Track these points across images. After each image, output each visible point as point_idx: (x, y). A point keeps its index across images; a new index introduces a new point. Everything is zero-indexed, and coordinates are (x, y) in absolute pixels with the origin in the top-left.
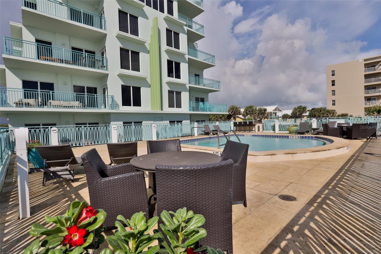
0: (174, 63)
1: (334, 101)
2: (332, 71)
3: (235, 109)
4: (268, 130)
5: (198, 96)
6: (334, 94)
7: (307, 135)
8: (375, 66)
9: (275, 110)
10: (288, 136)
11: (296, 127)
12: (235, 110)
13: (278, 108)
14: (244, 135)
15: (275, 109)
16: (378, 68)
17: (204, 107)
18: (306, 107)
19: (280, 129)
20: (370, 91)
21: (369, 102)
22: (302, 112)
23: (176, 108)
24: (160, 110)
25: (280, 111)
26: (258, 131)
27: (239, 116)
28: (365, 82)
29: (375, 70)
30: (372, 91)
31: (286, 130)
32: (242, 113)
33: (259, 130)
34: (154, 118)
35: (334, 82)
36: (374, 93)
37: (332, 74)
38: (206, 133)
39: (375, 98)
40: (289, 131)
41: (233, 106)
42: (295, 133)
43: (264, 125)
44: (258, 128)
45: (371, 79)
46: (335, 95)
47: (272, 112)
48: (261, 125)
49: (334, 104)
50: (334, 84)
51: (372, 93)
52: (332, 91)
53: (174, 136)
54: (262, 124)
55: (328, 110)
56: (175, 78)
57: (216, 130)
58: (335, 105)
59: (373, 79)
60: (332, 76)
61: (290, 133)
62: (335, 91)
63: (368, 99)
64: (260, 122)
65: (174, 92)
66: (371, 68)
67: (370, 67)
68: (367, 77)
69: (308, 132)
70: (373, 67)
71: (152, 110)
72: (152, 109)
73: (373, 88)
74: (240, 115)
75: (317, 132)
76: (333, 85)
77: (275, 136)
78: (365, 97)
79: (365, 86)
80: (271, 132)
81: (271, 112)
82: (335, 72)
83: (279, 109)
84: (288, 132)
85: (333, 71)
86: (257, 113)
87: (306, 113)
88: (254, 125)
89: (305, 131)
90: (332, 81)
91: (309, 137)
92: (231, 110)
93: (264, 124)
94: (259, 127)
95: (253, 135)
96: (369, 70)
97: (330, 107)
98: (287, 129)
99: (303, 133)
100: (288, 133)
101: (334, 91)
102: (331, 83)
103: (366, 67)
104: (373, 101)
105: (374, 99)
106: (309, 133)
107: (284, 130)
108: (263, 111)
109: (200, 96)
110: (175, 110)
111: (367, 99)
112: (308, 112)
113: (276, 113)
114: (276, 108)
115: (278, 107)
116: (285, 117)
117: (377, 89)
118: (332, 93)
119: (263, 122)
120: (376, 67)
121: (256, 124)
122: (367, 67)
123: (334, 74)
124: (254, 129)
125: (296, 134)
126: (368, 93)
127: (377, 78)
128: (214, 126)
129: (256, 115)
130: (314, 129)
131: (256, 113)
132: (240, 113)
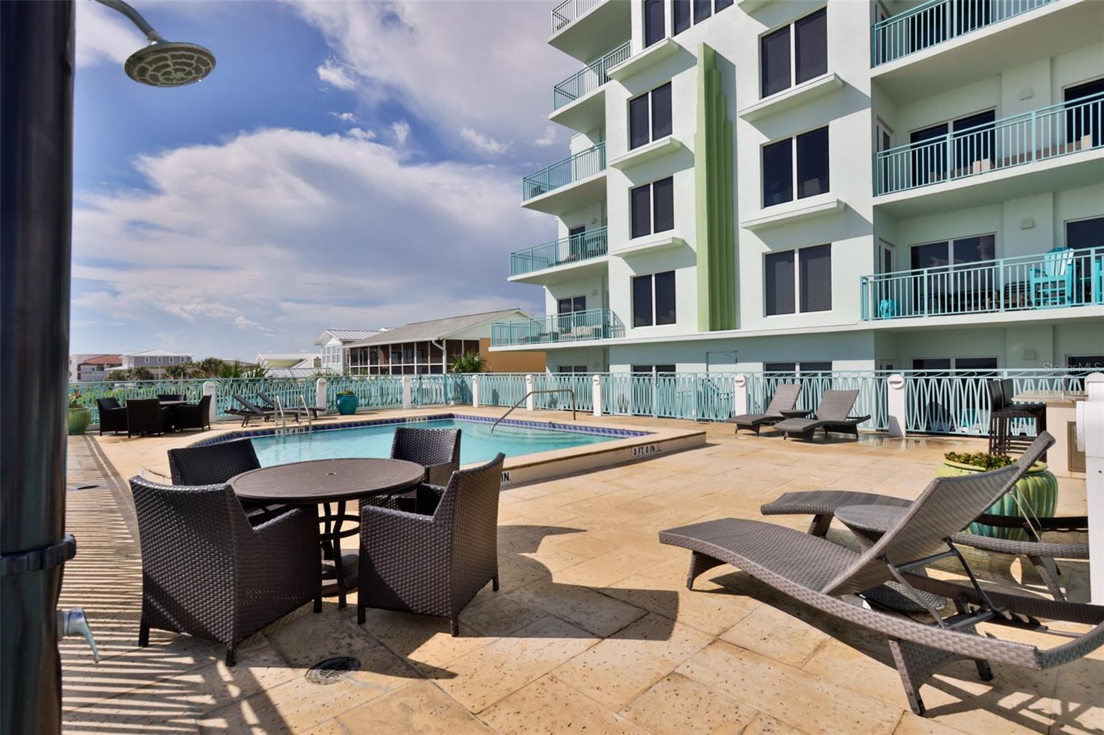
0: (794, 143)
34: (707, 353)
56: (799, 198)
65: (794, 252)
110: (795, 323)
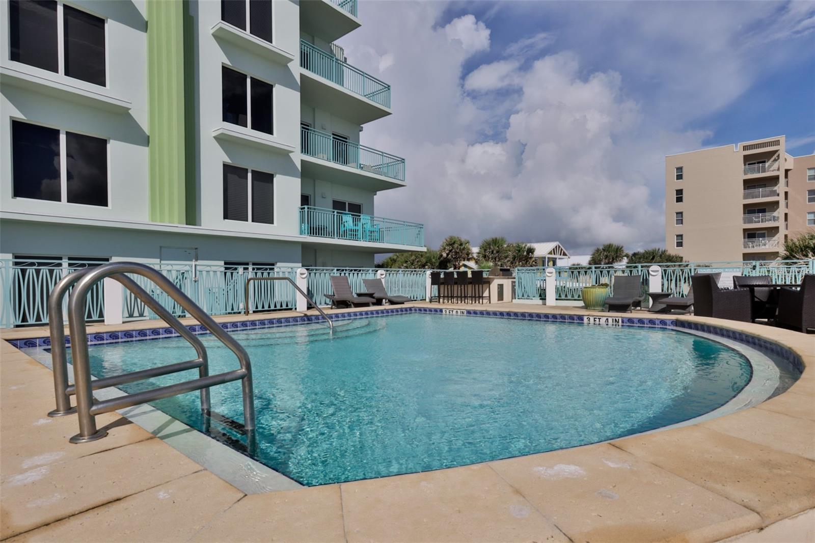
0: (249, 81)
1: (680, 236)
2: (677, 169)
3: (456, 246)
4: (526, 296)
5: (340, 198)
6: (680, 221)
7: (635, 314)
8: (764, 162)
9: (553, 251)
10: (581, 318)
11: (603, 290)
12: (457, 248)
13: (559, 247)
14: (441, 311)
15: (554, 249)
16: (770, 166)
17: (354, 228)
18: (622, 247)
19: (560, 296)
20: (754, 217)
21: (753, 242)
22: (613, 259)
23: (253, 221)
24: (180, 223)
25: (565, 254)
26: (499, 300)
27: (466, 263)
28: (745, 197)
29: (764, 171)
30: (759, 217)
31: (576, 297)
32: (475, 256)
33: (501, 297)
34: (161, 247)
35: (682, 194)
36: (762, 222)
37: (677, 175)
38: (337, 302)
39: (764, 234)
40: (584, 300)
41: (451, 238)
42: (600, 306)
43: (514, 282)
44: (499, 292)
45: (756, 190)
46: (682, 224)
47: (545, 258)
48: (507, 283)
49: (680, 244)
50: (682, 197)
51: (759, 222)
52: (677, 213)
53: (229, 310)
54: (510, 280)
55: (669, 256)
56: (252, 128)
57: (370, 292)
58: (682, 246)
59: (761, 189)
60: (677, 179)
61: (587, 307)
62: (684, 214)
63: (750, 235)
64: (505, 272)
65: (246, 171)
66: (756, 165)
67: (755, 163)
68: (749, 184)
69: (637, 304)
70: (761, 165)
71: (152, 221)
72: (153, 218)
73: (760, 211)
74: (469, 260)
75: (664, 306)
76: (679, 200)
77: (546, 316)
78: (745, 230)
79: (745, 206)
80: (532, 305)
81: (543, 258)
82: (684, 170)
83: (562, 250)
84: (581, 304)
85: (680, 169)
86: (511, 256)
87: (620, 261)
88: (488, 282)
89: (630, 301)
90: (677, 191)
91: (641, 321)
92: (447, 248)
93: (516, 280)
94: (501, 287)
95: (469, 312)
96: (753, 171)
97: (673, 250)
98: (579, 296)
99: (623, 308)
100: (582, 308)
101: (680, 214)
102: (676, 196)
103: (747, 164)
104: (761, 239)
105: (763, 236)
106: (639, 308)
107: (569, 297)
108: (525, 253)
109: (348, 197)
110: (248, 228)
111: (748, 234)
112: (625, 258)
113: (556, 259)
114: (556, 247)
115: (561, 246)
116: (575, 270)
117: (767, 214)
118: (675, 219)
119: (514, 275)
120: (767, 165)
121: (493, 279)
122: (749, 164)
123: (682, 175)
124: (486, 294)
125: (603, 311)
126: (751, 221)
127: (768, 189)
128: (365, 281)
129: (506, 261)
130: (656, 297)
131: (506, 257)
132: (470, 256)
